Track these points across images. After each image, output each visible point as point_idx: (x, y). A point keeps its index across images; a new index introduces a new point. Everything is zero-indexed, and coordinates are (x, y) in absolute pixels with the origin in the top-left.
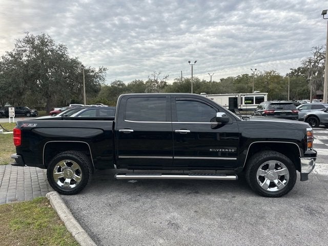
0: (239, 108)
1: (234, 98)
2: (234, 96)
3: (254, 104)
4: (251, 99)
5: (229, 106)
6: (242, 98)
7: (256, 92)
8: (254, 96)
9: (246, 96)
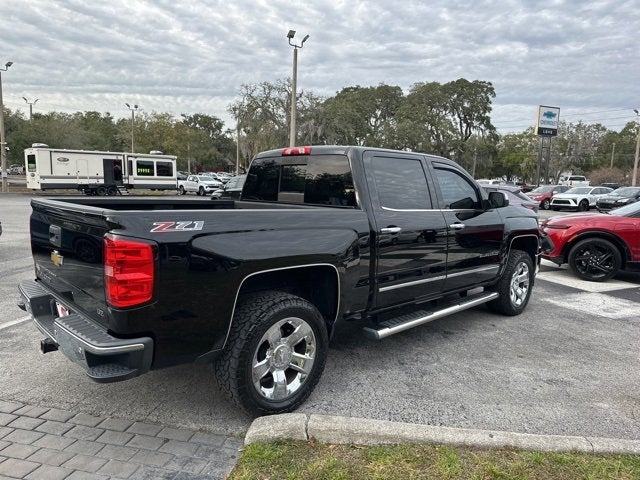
0: (126, 182)
1: (114, 161)
2: (114, 158)
3: (155, 176)
4: (150, 166)
5: (105, 178)
6: (130, 163)
7: (154, 152)
8: (155, 161)
9: (138, 159)
